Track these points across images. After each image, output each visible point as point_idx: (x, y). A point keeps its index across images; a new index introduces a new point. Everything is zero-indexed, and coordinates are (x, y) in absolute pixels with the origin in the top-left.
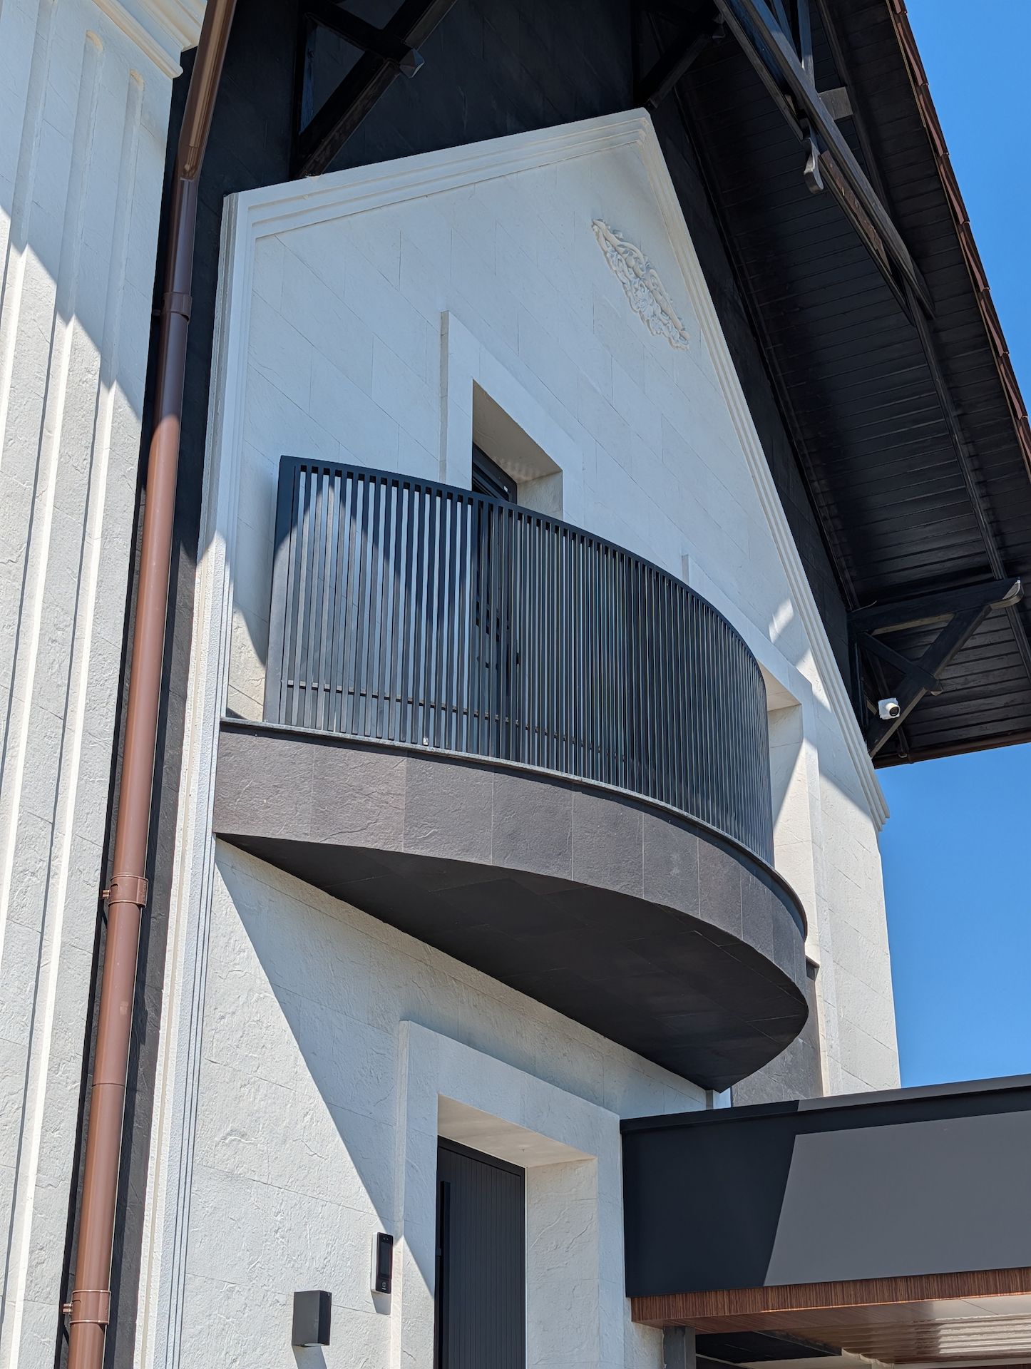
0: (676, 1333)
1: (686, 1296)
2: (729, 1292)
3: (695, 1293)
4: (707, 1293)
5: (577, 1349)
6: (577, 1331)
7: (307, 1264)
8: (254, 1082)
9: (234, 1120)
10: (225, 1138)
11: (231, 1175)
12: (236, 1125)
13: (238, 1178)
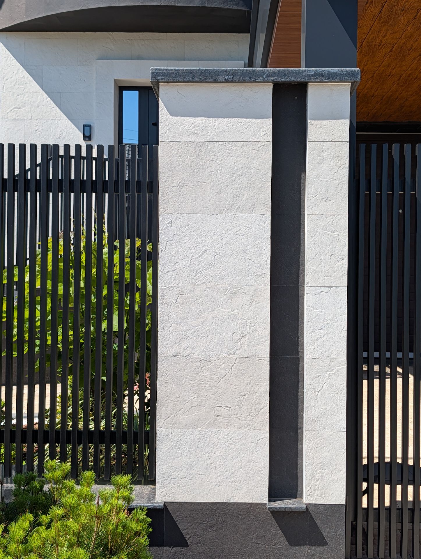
7: (52, 137)
8: (23, 94)
9: (15, 105)
10: (11, 110)
11: (15, 119)
12: (16, 106)
13: (18, 120)
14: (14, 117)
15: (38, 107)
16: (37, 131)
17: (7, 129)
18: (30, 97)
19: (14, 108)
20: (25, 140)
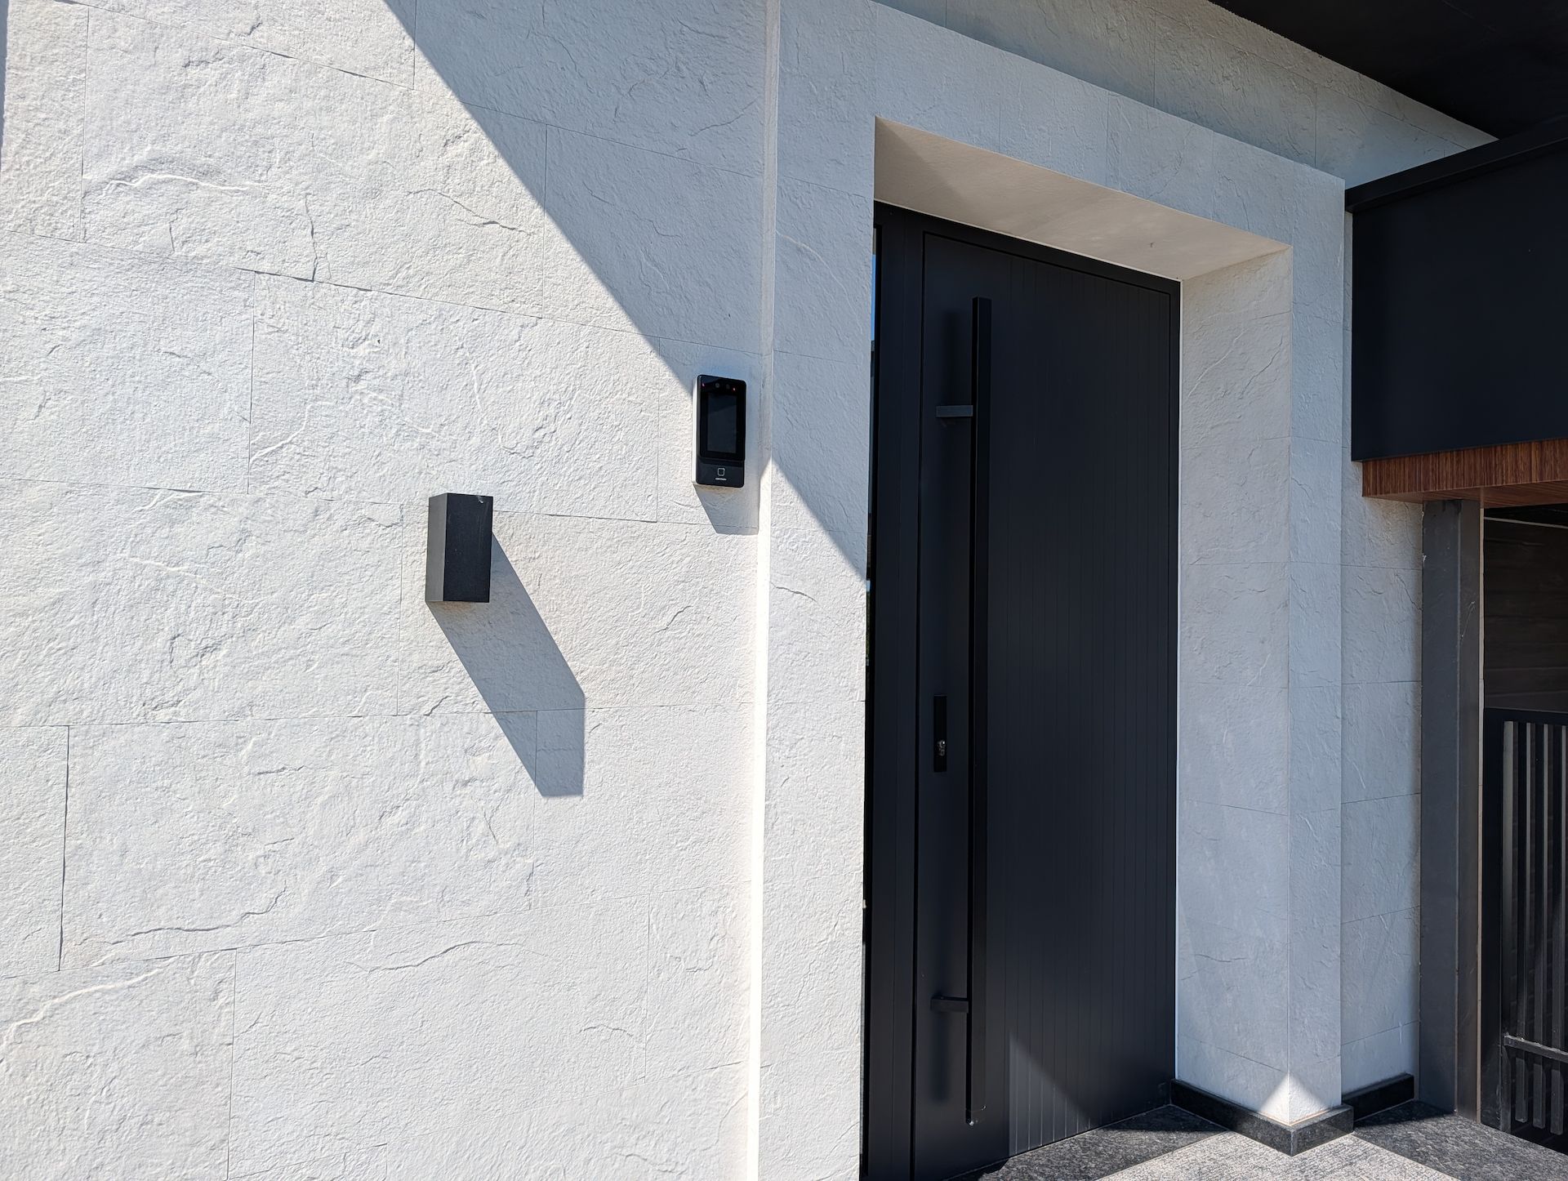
0: (1444, 510)
1: (1458, 455)
2: (1542, 447)
3: (1474, 449)
4: (1499, 449)
5: (1253, 544)
6: (1254, 517)
7: (475, 441)
8: (242, 59)
9: (164, 138)
10: (128, 176)
11: (160, 260)
12: (170, 149)
13: (190, 265)
14: (156, 235)
15: (375, 193)
16: (362, 385)
17: (75, 336)
18: (308, 104)
19: (154, 164)
20: (251, 449)
